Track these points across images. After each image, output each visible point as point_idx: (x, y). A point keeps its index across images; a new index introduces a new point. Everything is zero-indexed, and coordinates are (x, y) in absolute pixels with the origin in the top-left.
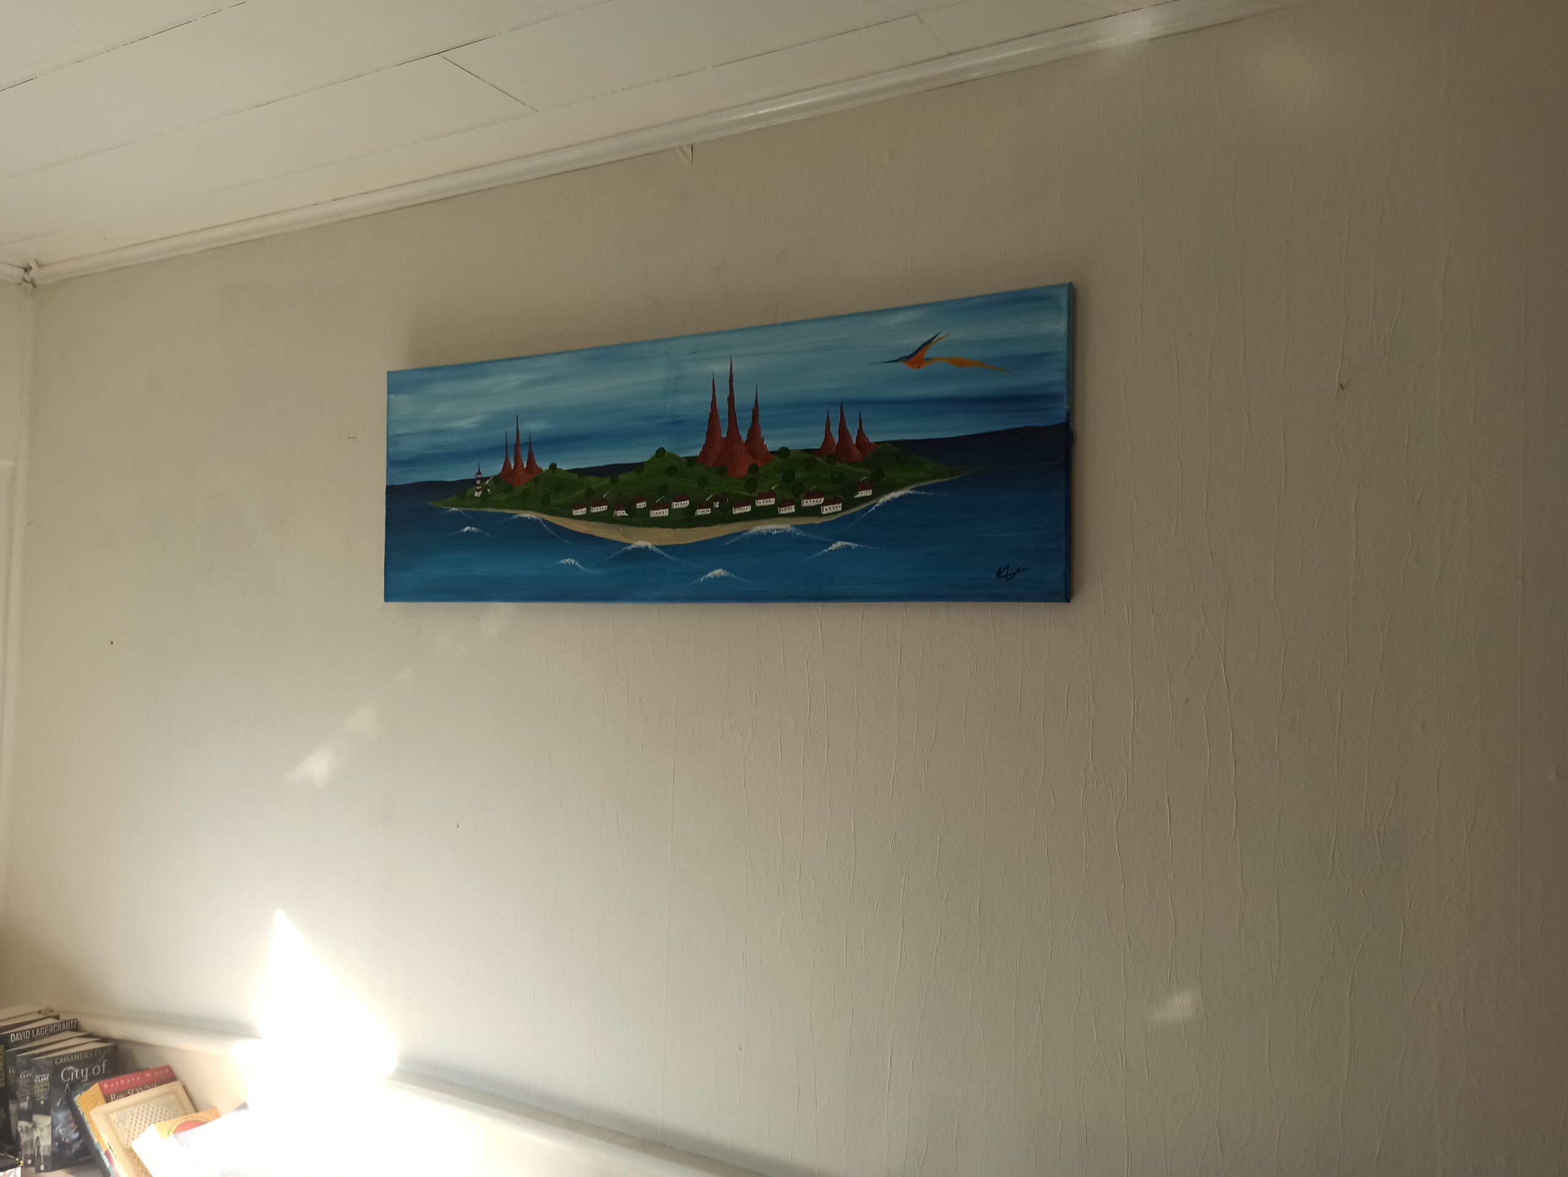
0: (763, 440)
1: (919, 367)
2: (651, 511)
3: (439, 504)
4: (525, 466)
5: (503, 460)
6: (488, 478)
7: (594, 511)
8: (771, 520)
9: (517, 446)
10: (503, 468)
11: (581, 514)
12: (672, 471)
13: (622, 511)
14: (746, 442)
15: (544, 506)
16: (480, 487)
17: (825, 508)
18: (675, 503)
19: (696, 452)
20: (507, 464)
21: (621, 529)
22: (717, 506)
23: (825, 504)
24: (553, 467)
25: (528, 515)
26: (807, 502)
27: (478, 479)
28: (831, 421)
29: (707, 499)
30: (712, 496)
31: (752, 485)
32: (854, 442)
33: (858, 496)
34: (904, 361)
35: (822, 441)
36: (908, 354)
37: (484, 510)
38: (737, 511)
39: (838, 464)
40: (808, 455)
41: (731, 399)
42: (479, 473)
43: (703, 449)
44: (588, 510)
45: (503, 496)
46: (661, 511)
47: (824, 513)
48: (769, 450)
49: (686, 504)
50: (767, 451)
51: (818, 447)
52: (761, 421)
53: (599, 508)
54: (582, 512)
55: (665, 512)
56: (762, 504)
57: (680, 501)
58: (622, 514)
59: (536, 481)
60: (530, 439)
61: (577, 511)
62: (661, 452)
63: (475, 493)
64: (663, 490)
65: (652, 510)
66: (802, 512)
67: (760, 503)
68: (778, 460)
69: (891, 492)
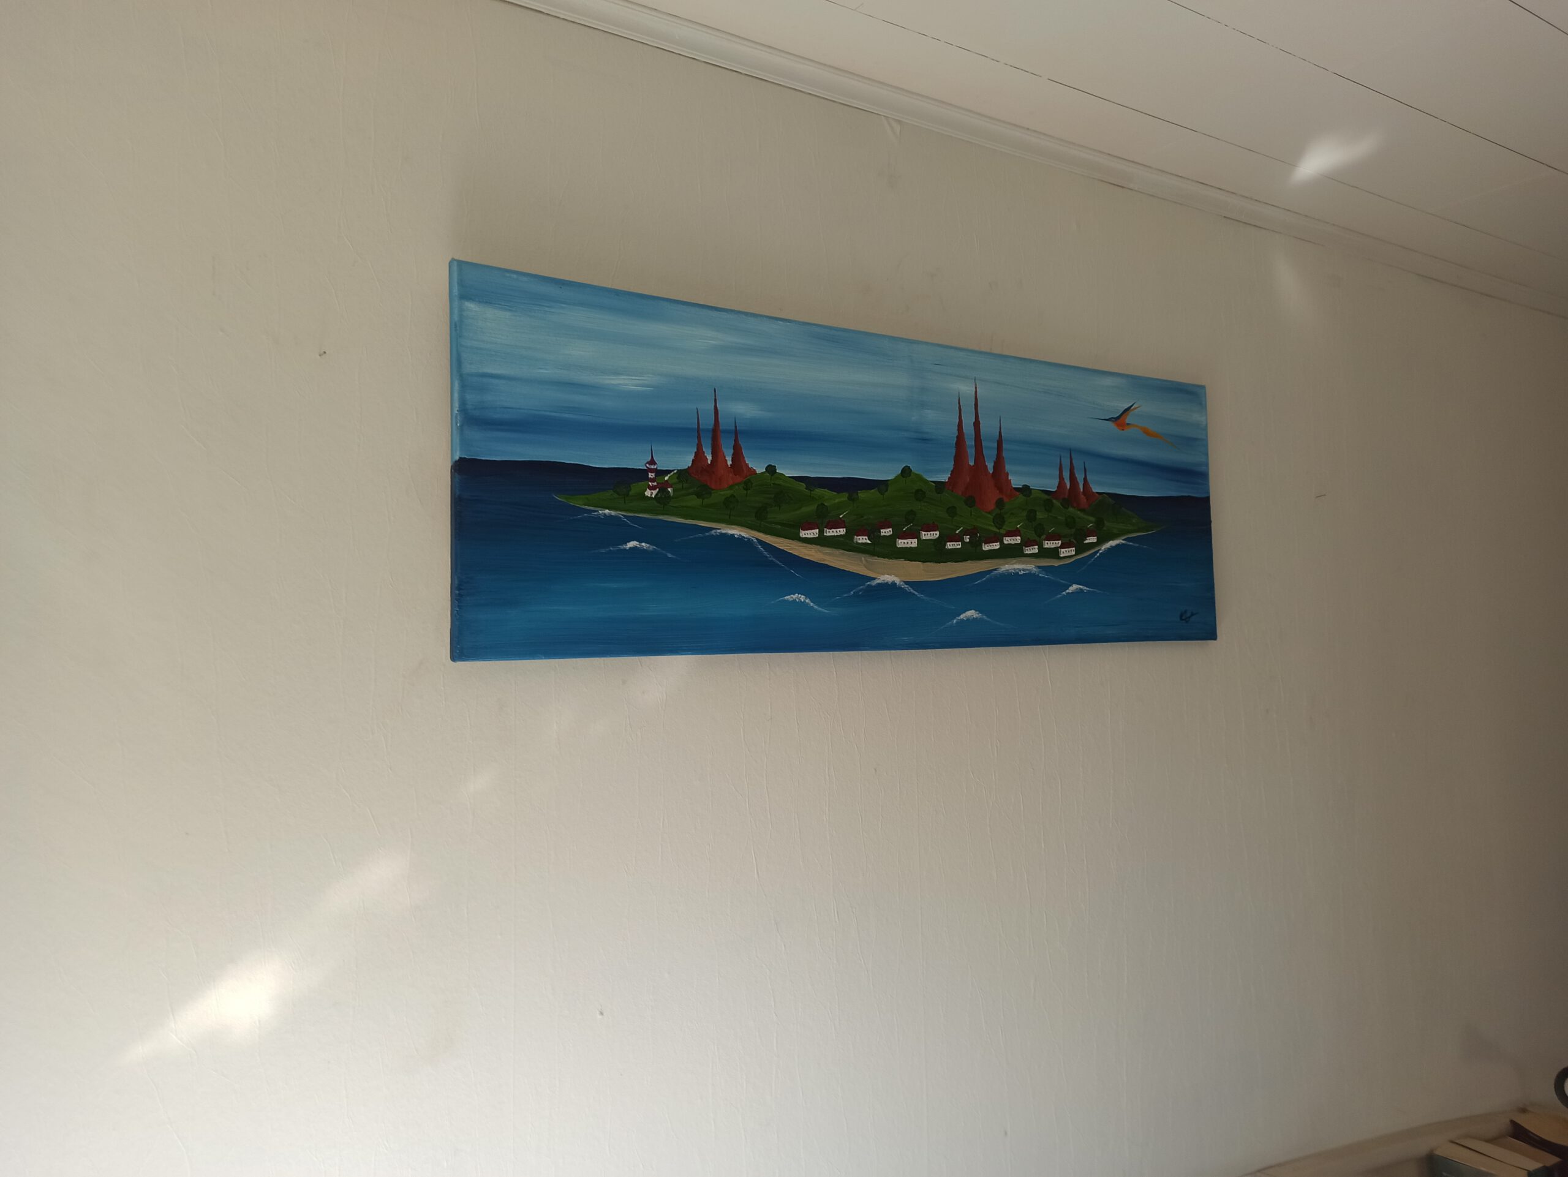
0: (1007, 474)
1: (1123, 430)
2: (897, 540)
3: (578, 502)
4: (729, 463)
5: (695, 450)
6: (668, 472)
7: (828, 534)
8: (1019, 559)
9: (716, 433)
10: (693, 461)
11: (812, 536)
12: (920, 495)
13: (864, 537)
14: (993, 473)
15: (759, 520)
16: (655, 484)
17: (1062, 550)
18: (924, 533)
19: (944, 478)
20: (699, 455)
21: (863, 559)
22: (968, 540)
23: (1062, 547)
24: (771, 469)
25: (735, 531)
26: (1047, 543)
27: (652, 471)
28: (1063, 466)
29: (957, 532)
30: (962, 528)
31: (999, 520)
32: (1082, 490)
33: (1086, 542)
34: (1113, 421)
35: (1057, 485)
36: (1116, 416)
37: (661, 517)
38: (986, 547)
39: (1071, 509)
40: (1046, 497)
41: (977, 424)
42: (652, 462)
43: (951, 474)
44: (821, 532)
45: (694, 501)
46: (909, 541)
47: (1061, 556)
48: (1014, 486)
49: (936, 534)
50: (1012, 486)
51: (1054, 490)
52: (1005, 454)
53: (834, 530)
54: (813, 533)
55: (913, 543)
56: (1010, 542)
57: (929, 531)
58: (864, 541)
59: (747, 485)
60: (736, 427)
61: (806, 532)
62: (906, 471)
63: (646, 490)
64: (910, 516)
65: (899, 539)
66: (1044, 553)
67: (1007, 540)
68: (1021, 498)
69: (1110, 540)
